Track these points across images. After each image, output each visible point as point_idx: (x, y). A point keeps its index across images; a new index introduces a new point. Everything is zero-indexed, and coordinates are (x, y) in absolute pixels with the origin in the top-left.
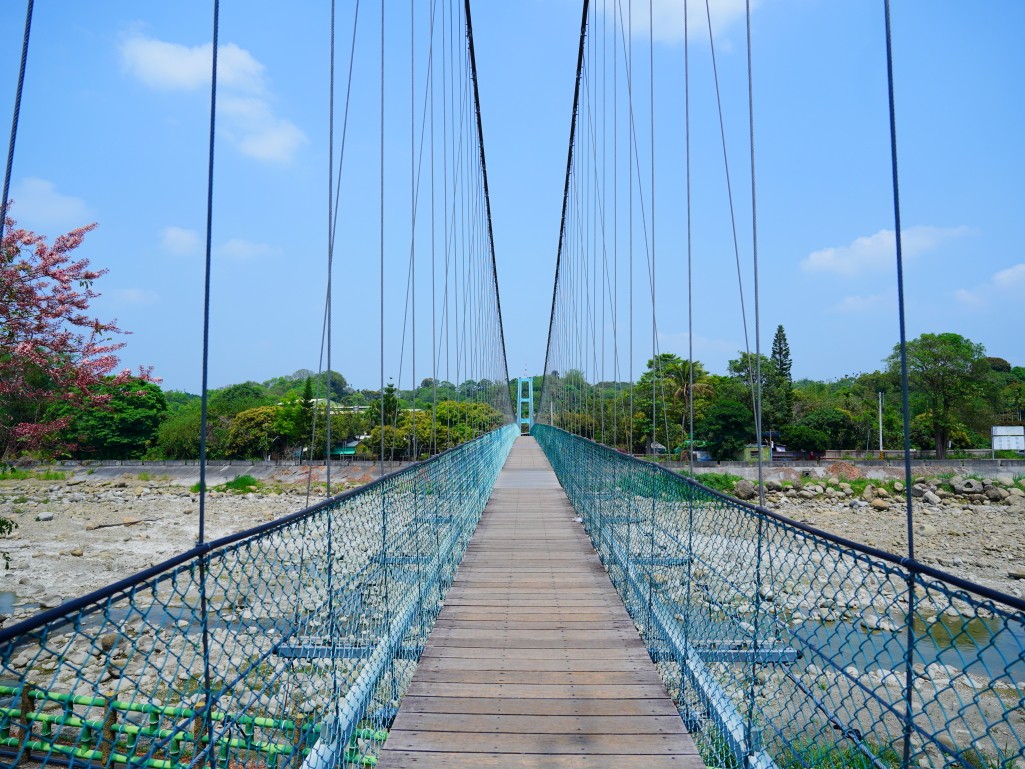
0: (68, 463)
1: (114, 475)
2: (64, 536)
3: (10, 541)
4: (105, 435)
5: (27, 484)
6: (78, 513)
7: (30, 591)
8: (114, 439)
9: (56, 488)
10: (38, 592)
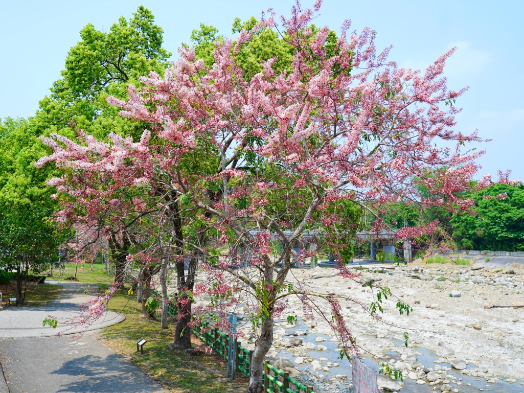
0: (471, 252)
1: (505, 263)
2: (468, 311)
3: (433, 310)
4: (496, 231)
5: (445, 267)
6: (478, 293)
7: (445, 353)
8: (503, 234)
9: (464, 271)
10: (450, 355)
